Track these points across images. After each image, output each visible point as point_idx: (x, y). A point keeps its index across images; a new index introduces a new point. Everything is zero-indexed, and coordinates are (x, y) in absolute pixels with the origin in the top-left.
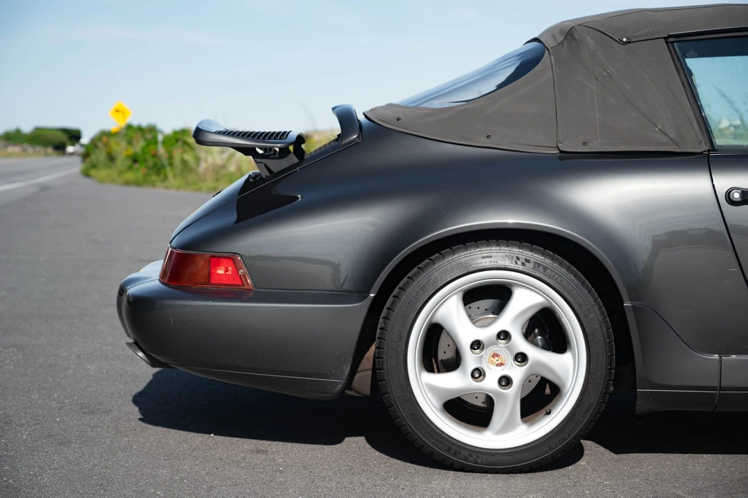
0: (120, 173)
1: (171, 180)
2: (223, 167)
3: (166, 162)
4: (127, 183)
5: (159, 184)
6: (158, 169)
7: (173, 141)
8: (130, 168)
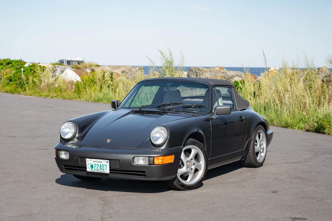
0: (3, 86)
1: (28, 91)
2: (53, 84)
3: (25, 82)
4: (7, 92)
5: (22, 93)
6: (22, 85)
7: (29, 70)
8: (8, 84)
